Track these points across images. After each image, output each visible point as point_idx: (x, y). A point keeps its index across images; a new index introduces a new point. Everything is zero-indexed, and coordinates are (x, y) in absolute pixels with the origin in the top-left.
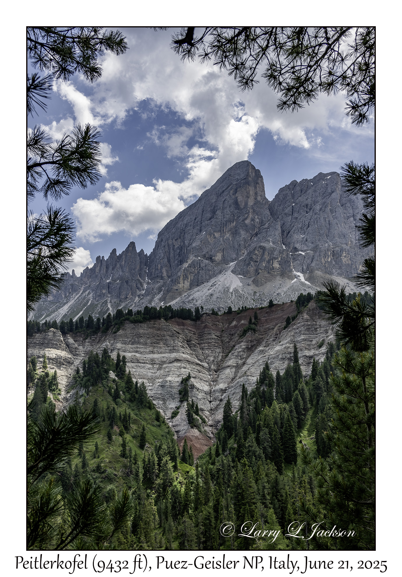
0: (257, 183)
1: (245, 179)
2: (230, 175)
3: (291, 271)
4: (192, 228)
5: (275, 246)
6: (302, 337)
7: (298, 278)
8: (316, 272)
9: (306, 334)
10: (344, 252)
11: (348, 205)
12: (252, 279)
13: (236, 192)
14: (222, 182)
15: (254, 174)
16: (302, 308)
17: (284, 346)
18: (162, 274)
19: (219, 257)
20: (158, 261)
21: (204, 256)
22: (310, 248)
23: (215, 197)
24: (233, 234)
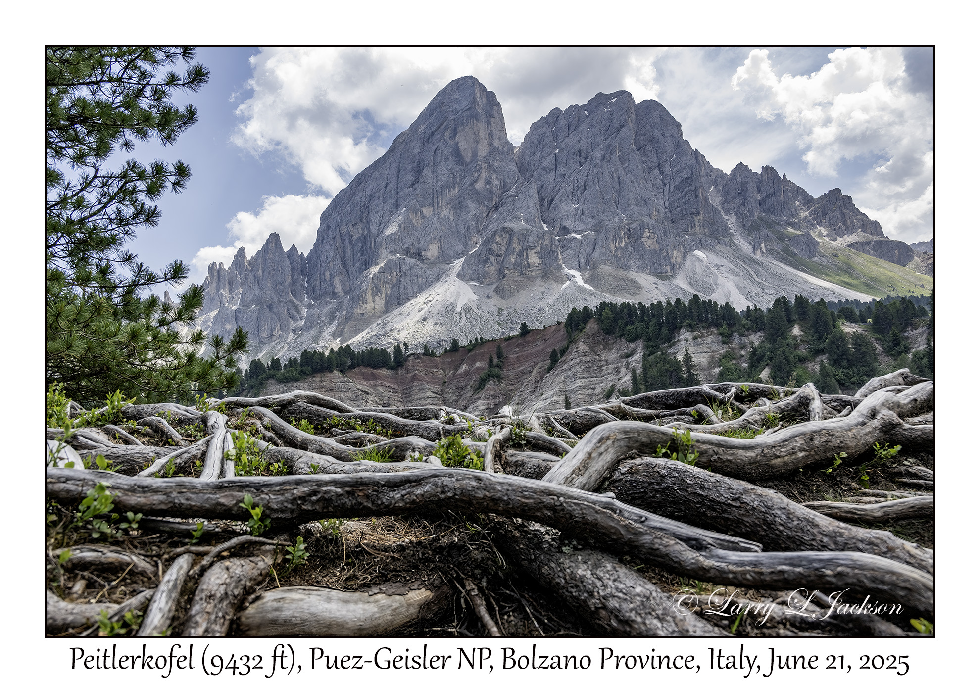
0: (491, 116)
1: (469, 109)
2: (443, 103)
3: (560, 268)
4: (381, 201)
5: (529, 227)
6: (579, 383)
7: (572, 279)
8: (602, 266)
9: (584, 378)
10: (647, 230)
11: (649, 147)
12: (494, 286)
13: (455, 134)
14: (430, 117)
15: (484, 100)
16: (575, 334)
17: (549, 401)
18: (334, 287)
19: (432, 251)
20: (324, 265)
21: (407, 252)
22: (590, 226)
23: (418, 145)
24: (456, 209)
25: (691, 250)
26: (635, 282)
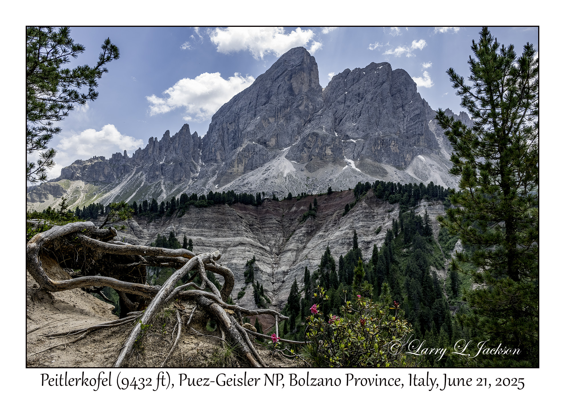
0: (312, 70)
1: (300, 65)
2: (285, 61)
3: (343, 158)
4: (246, 112)
5: (328, 133)
6: (361, 224)
7: (349, 164)
8: (367, 159)
9: (364, 221)
10: (393, 141)
11: (398, 95)
12: (305, 164)
13: (291, 78)
14: (277, 67)
15: (309, 61)
16: (360, 196)
17: (344, 232)
18: (216, 157)
19: (273, 142)
20: (212, 144)
21: (259, 141)
22: (361, 136)
23: (270, 82)
24: (287, 120)
25: (417, 155)
26: (384, 170)
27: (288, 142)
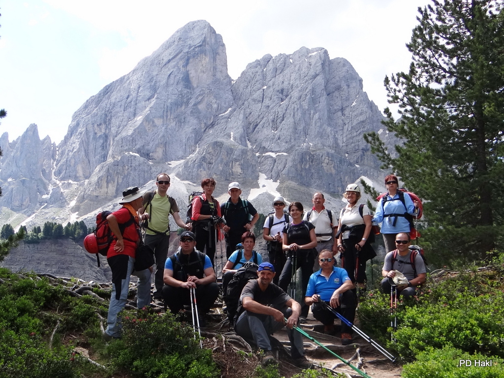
0: (217, 53)
1: (200, 46)
4: (122, 109)
5: (236, 144)
10: (327, 158)
11: (336, 94)
13: (187, 64)
14: (168, 48)
15: (213, 40)
18: (77, 172)
19: (159, 153)
21: (138, 151)
22: (284, 149)
23: (157, 68)
24: (181, 123)
27: (180, 153)
